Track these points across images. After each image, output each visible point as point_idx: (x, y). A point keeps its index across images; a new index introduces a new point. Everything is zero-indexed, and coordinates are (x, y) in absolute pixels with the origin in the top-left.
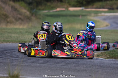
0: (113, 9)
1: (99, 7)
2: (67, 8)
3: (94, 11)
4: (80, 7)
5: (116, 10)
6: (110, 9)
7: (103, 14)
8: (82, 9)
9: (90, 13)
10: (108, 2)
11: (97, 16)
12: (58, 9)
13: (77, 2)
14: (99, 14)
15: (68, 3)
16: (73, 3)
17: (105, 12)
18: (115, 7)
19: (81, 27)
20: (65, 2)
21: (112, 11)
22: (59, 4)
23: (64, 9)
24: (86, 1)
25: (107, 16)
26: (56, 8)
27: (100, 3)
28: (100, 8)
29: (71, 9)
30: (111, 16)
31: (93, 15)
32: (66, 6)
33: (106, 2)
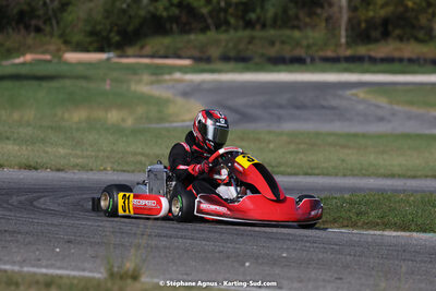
0: (208, 60)
1: (162, 52)
2: (58, 54)
3: (147, 66)
4: (101, 50)
5: (220, 65)
6: (197, 60)
7: (178, 75)
8: (108, 59)
9: (133, 70)
10: (192, 37)
11: (158, 82)
12: (29, 57)
13: (92, 33)
14: (167, 77)
15: (62, 36)
16: (77, 37)
17: (183, 70)
18: (215, 52)
19: (123, 120)
20: (52, 35)
21: (207, 67)
22: (31, 39)
23: (48, 57)
24: (119, 33)
25: (192, 81)
26: (23, 54)
27: (167, 41)
28: (166, 57)
29: (72, 57)
30: (203, 82)
31: (146, 78)
32: (52, 48)
33: (185, 38)
